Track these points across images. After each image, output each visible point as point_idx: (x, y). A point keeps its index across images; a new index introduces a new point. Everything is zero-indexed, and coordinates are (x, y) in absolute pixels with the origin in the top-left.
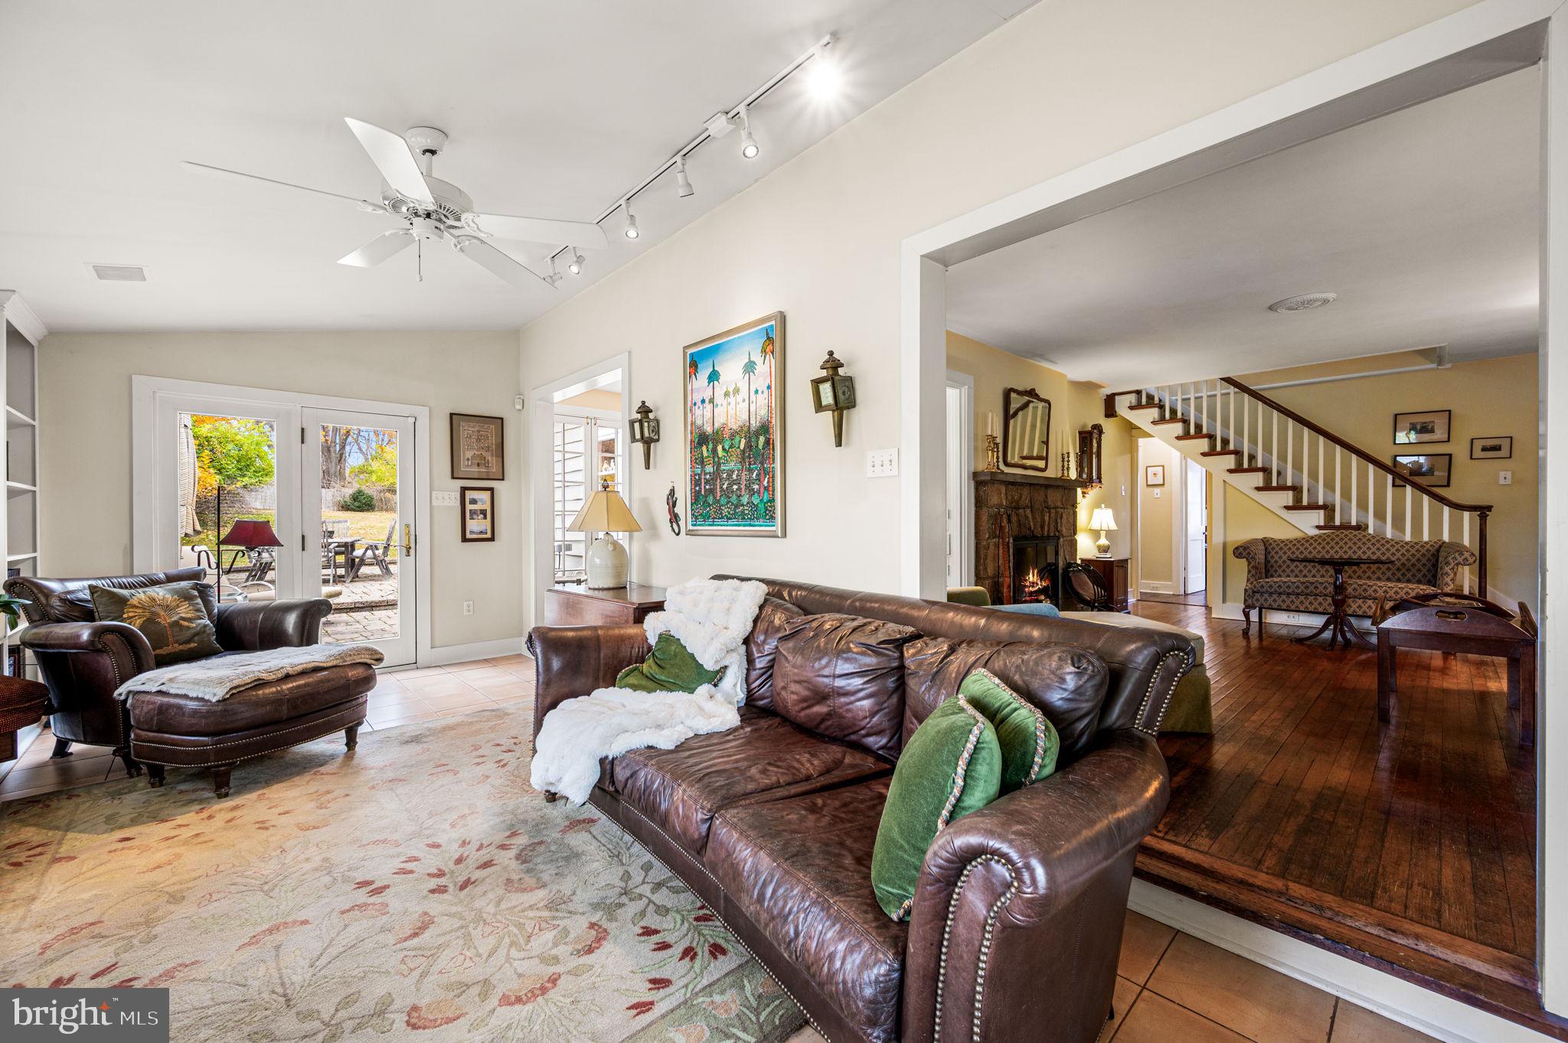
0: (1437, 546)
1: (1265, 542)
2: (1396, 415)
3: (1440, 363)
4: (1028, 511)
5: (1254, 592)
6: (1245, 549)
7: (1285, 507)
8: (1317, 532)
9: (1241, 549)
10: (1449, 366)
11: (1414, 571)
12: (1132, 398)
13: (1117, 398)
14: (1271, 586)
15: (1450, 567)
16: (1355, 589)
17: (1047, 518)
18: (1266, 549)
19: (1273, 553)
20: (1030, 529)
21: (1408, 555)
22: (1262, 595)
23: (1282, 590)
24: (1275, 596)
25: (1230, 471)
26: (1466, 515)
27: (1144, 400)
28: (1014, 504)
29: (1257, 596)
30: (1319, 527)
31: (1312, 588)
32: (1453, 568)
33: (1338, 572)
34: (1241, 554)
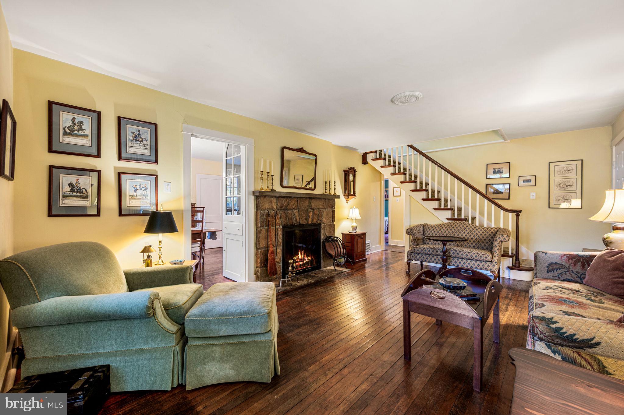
0: (496, 230)
1: (424, 226)
2: (487, 164)
3: (505, 139)
4: (296, 212)
5: (411, 252)
6: (411, 230)
7: (434, 209)
8: (447, 221)
9: (409, 230)
10: (509, 141)
11: (485, 243)
12: (373, 154)
13: (368, 155)
14: (418, 250)
15: (498, 242)
16: (453, 253)
17: (311, 214)
18: (424, 229)
19: (426, 231)
20: (296, 220)
21: (483, 235)
22: (415, 254)
23: (423, 252)
24: (420, 255)
25: (412, 191)
26: (510, 214)
27: (380, 156)
28: (283, 208)
29: (413, 254)
30: (448, 219)
31: (435, 252)
32: (499, 243)
33: (444, 244)
34: (409, 232)
